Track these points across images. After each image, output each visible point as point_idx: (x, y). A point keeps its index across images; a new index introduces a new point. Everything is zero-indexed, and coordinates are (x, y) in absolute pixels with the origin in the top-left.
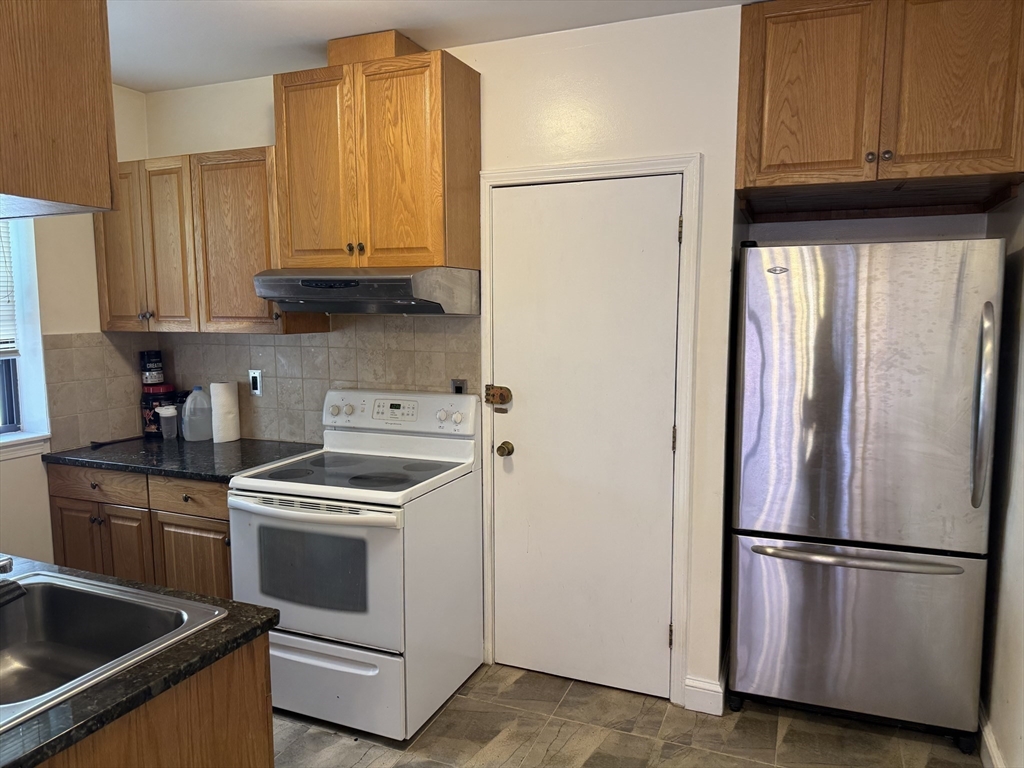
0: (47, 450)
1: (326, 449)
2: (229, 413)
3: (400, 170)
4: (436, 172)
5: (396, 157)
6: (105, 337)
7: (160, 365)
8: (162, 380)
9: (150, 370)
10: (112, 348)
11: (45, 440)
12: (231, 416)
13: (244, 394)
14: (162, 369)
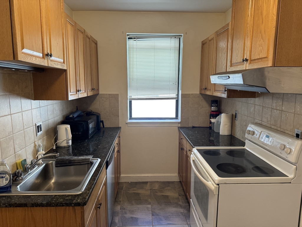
0: (179, 125)
1: (245, 147)
2: (226, 125)
3: (262, 18)
4: (274, 14)
5: (261, 12)
6: (200, 95)
7: (216, 105)
8: (217, 110)
9: (213, 106)
10: (202, 98)
11: (179, 123)
12: (227, 126)
13: (233, 118)
14: (217, 106)
